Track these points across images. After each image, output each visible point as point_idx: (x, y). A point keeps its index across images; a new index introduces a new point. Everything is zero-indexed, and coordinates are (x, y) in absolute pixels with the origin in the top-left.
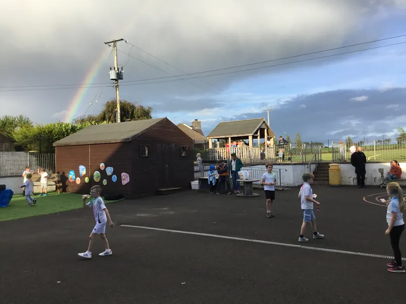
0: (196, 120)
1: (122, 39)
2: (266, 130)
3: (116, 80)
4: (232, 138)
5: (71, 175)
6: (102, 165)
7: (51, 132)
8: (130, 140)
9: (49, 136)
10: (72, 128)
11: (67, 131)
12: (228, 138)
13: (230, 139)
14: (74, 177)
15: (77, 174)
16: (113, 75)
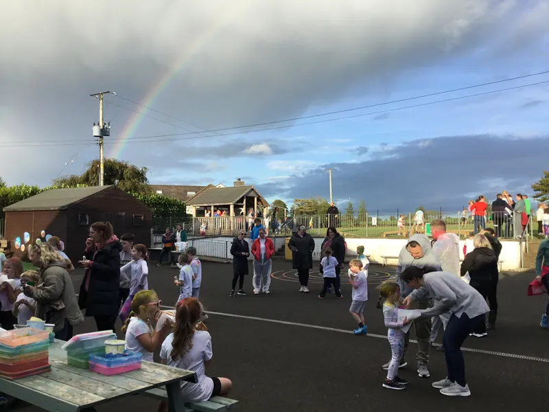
0: (239, 179)
1: (108, 92)
2: (256, 199)
3: (101, 137)
4: (215, 206)
5: (17, 242)
6: (43, 232)
7: (7, 195)
8: (66, 208)
9: (3, 201)
10: (32, 192)
11: (25, 194)
12: (211, 206)
13: (212, 208)
14: (19, 244)
15: (22, 242)
16: (96, 131)
